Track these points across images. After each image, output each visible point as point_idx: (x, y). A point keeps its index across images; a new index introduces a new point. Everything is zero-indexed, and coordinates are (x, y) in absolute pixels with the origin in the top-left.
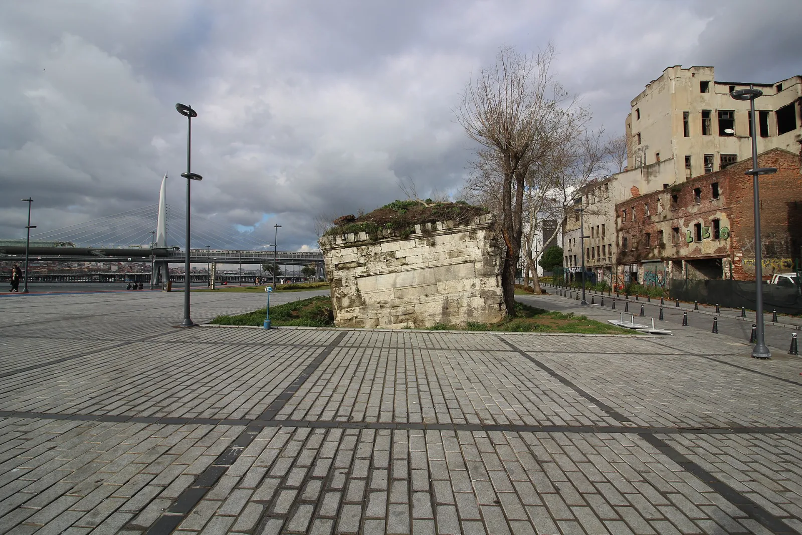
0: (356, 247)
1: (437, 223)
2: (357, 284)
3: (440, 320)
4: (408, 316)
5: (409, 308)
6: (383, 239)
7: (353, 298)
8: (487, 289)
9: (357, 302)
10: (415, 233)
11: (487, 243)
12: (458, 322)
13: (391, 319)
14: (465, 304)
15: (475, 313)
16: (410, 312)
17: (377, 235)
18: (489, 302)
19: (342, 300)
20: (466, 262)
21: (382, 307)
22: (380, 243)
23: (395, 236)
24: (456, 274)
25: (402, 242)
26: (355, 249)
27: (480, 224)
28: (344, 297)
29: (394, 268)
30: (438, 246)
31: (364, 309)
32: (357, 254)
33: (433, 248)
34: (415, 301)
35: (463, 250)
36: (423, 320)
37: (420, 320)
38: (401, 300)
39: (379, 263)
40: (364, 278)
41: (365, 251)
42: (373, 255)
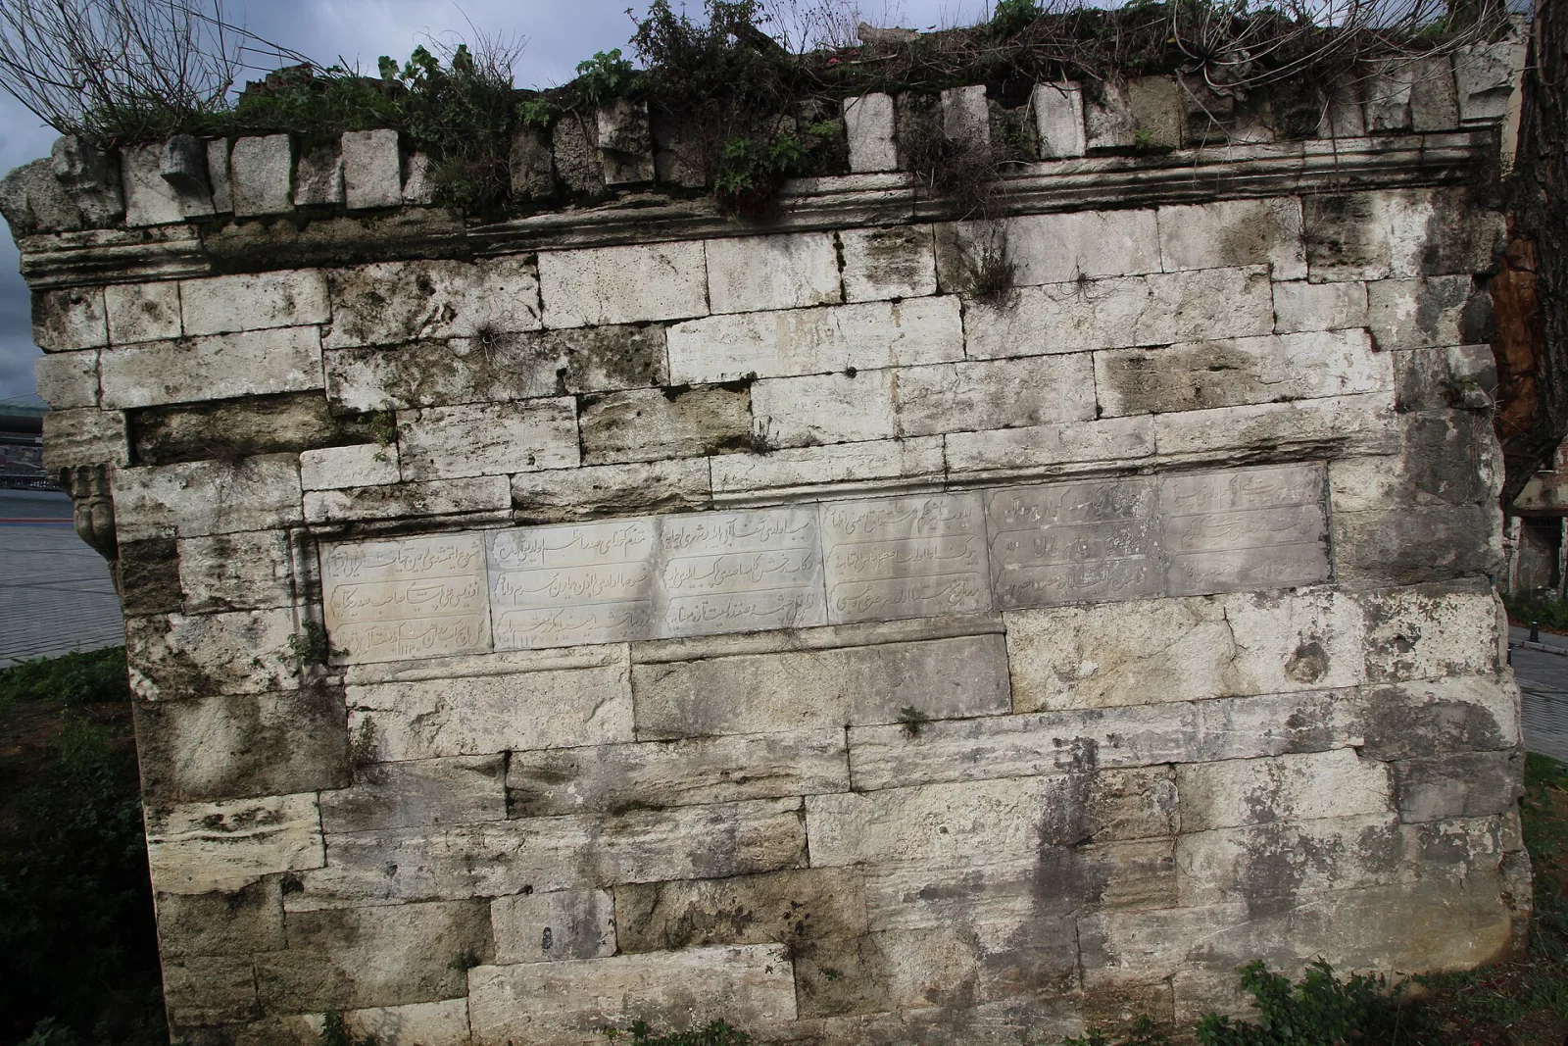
0: (318, 265)
1: (1046, 95)
2: (310, 591)
3: (1018, 939)
4: (741, 895)
5: (758, 821)
6: (557, 206)
7: (271, 709)
8: (1416, 690)
9: (299, 759)
10: (840, 165)
11: (1443, 304)
12: (1167, 955)
13: (591, 912)
14: (1230, 810)
15: (1310, 888)
16: (764, 855)
17: (504, 175)
18: (1430, 800)
19: (170, 725)
20: (1261, 453)
21: (519, 805)
22: (529, 247)
23: (660, 184)
24: (1175, 548)
25: (726, 253)
26: (306, 284)
27: (1407, 130)
28: (192, 702)
29: (644, 472)
30: (1033, 306)
31: (359, 814)
32: (325, 329)
33: (988, 314)
34: (808, 768)
35: (1249, 346)
36: (867, 933)
37: (842, 928)
38: (689, 749)
39: (514, 425)
40: (375, 548)
41: (396, 311)
42: (463, 347)
